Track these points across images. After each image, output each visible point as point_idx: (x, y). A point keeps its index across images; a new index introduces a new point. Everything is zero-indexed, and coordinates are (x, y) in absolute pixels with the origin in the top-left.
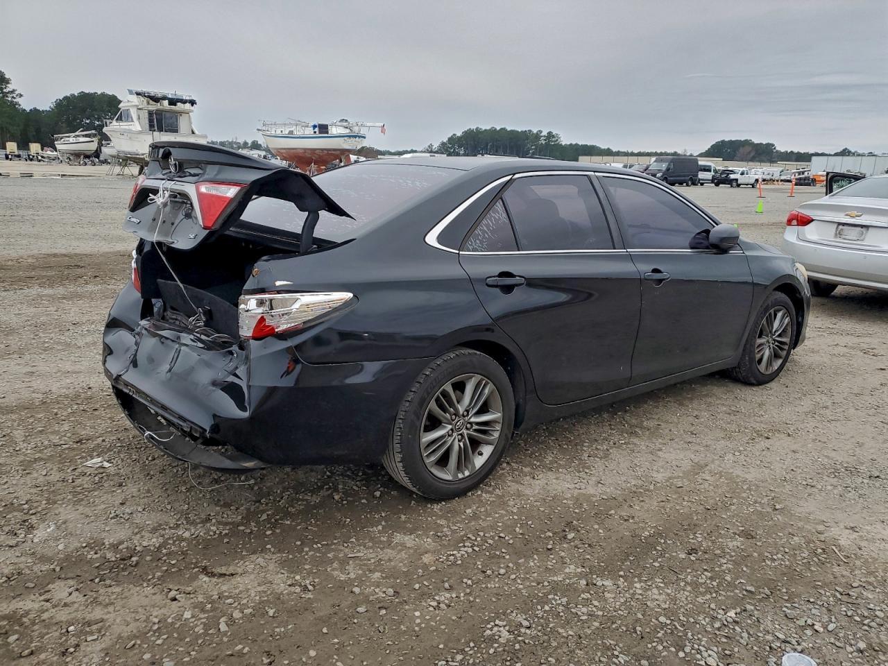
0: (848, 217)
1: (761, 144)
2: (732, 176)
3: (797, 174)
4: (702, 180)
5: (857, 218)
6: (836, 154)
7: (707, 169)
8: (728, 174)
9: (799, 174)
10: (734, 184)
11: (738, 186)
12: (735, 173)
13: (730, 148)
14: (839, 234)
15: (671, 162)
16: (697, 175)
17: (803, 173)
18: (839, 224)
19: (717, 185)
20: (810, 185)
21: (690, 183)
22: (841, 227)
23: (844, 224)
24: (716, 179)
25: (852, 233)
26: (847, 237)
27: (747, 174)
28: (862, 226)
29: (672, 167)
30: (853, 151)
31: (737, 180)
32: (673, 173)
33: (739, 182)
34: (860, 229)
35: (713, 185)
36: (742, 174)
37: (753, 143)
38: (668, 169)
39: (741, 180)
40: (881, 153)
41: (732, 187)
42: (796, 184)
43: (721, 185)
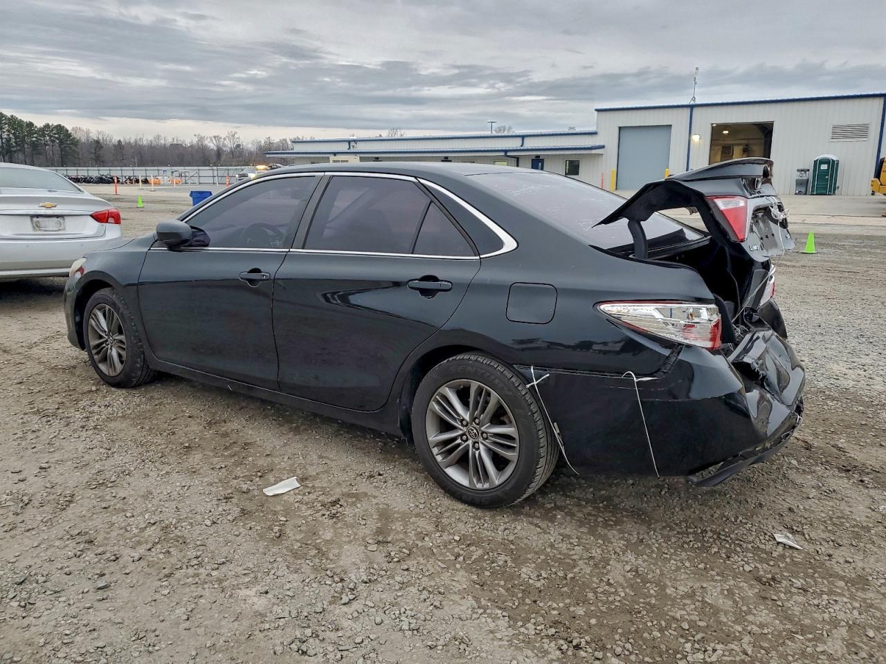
0: (44, 208)
5: (53, 208)
14: (37, 227)
18: (32, 216)
22: (35, 219)
23: (38, 216)
25: (51, 224)
26: (47, 229)
28: (58, 216)
34: (55, 219)
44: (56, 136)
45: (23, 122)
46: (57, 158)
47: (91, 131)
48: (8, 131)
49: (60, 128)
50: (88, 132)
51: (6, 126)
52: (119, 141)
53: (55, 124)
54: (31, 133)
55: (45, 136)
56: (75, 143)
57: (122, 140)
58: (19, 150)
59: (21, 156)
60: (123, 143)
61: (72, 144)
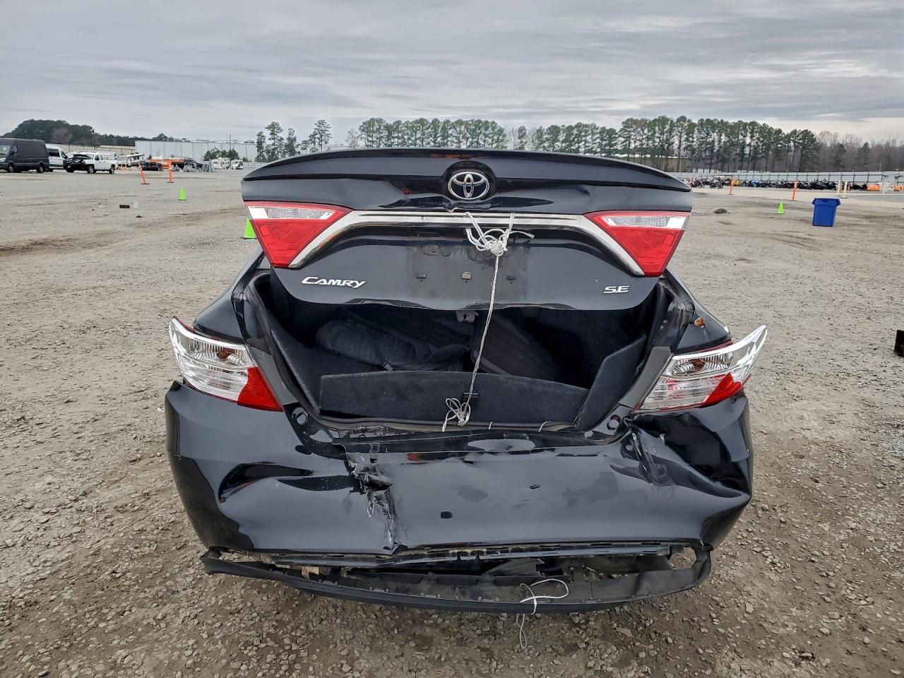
1: (77, 126)
2: (87, 162)
3: (132, 159)
4: (52, 165)
6: (154, 140)
7: (55, 154)
8: (82, 159)
9: (135, 158)
10: (91, 170)
11: (95, 171)
12: (89, 159)
13: (42, 130)
15: (14, 145)
16: (48, 161)
17: (138, 157)
19: (71, 170)
20: (157, 170)
21: (41, 169)
24: (68, 164)
27: (102, 159)
29: (15, 149)
30: (169, 136)
31: (93, 166)
32: (18, 156)
33: (96, 168)
35: (65, 171)
36: (97, 159)
37: (68, 125)
38: (12, 153)
39: (98, 165)
40: (195, 139)
41: (89, 173)
42: (144, 169)
43: (75, 171)
44: (801, 141)
45: (773, 129)
46: (796, 163)
47: (839, 134)
48: (758, 139)
49: (807, 134)
50: (836, 136)
51: (757, 134)
52: (866, 144)
53: (802, 130)
54: (777, 140)
55: (789, 142)
56: (818, 147)
57: (869, 143)
58: (763, 157)
59: (763, 162)
60: (870, 147)
61: (814, 149)
